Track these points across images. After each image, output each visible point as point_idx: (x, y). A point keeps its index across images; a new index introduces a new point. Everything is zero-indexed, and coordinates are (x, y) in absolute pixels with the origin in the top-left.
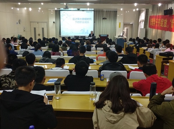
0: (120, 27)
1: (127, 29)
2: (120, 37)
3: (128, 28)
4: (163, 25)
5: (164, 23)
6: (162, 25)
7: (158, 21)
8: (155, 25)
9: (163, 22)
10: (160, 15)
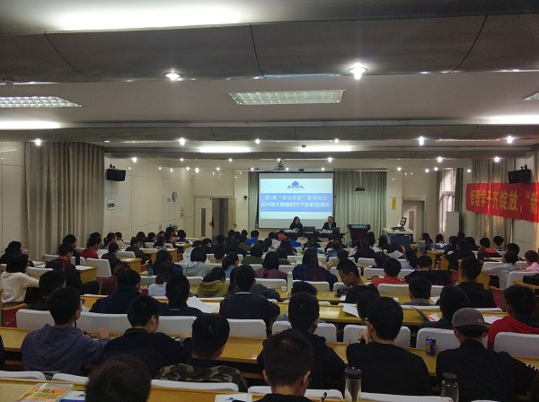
0: (394, 208)
1: (411, 213)
2: (397, 231)
3: (414, 209)
4: (507, 205)
5: (508, 200)
6: (503, 206)
7: (492, 196)
8: (486, 205)
9: (505, 198)
10: (496, 182)
